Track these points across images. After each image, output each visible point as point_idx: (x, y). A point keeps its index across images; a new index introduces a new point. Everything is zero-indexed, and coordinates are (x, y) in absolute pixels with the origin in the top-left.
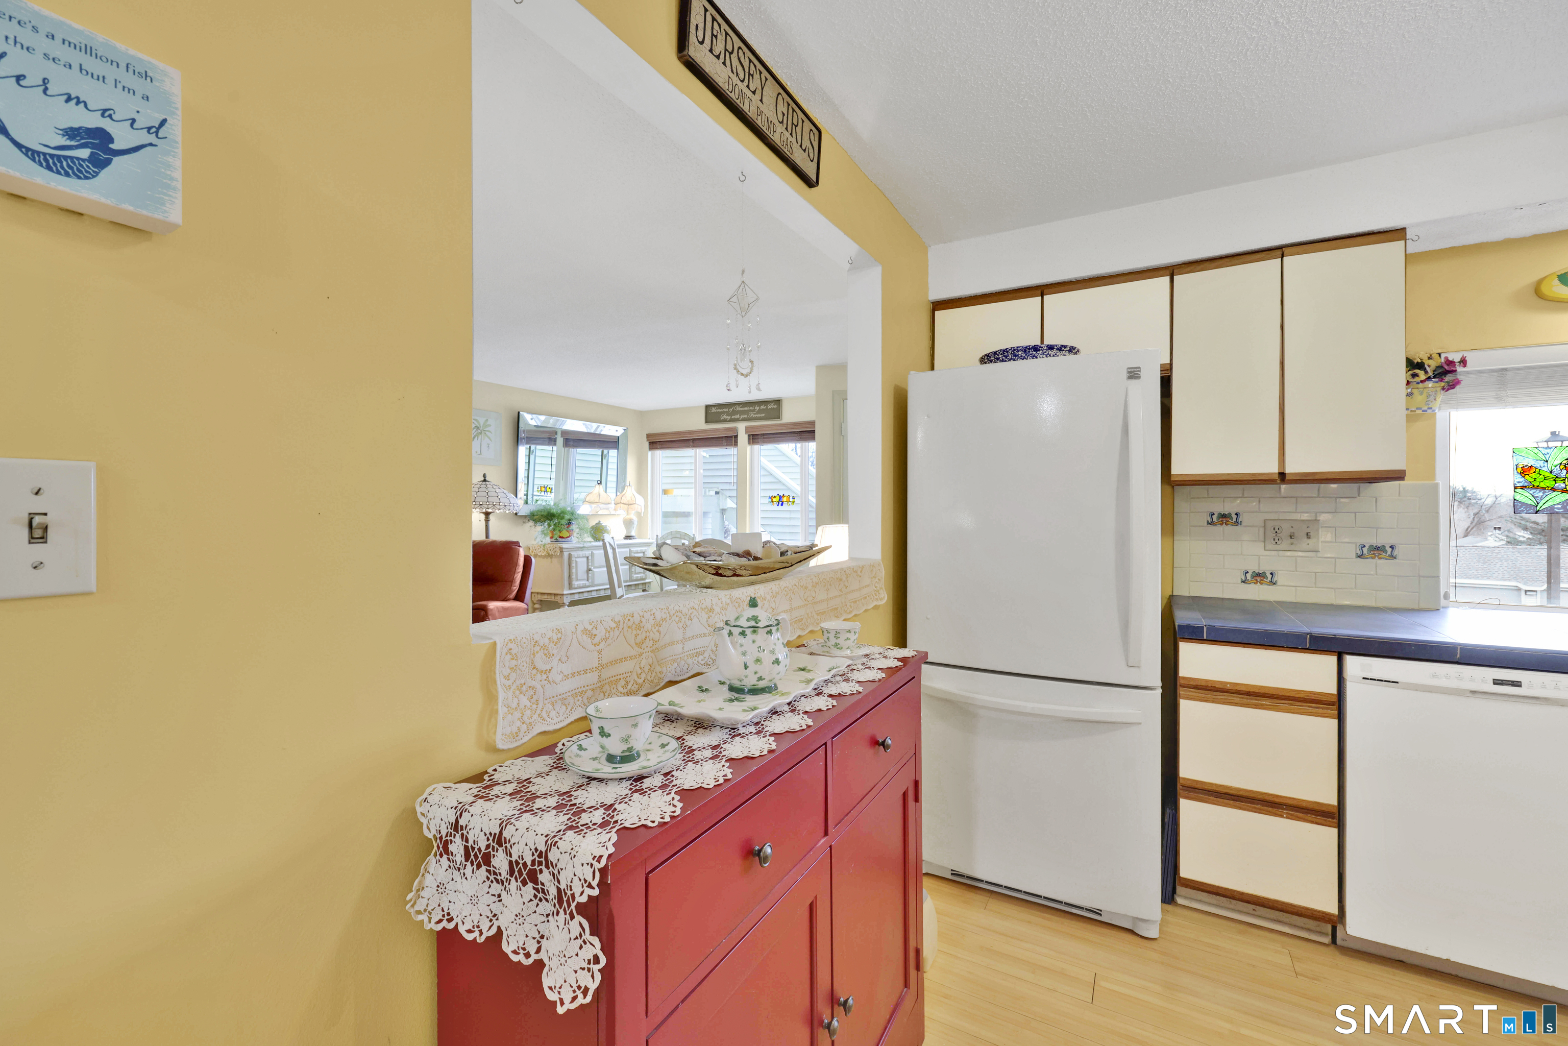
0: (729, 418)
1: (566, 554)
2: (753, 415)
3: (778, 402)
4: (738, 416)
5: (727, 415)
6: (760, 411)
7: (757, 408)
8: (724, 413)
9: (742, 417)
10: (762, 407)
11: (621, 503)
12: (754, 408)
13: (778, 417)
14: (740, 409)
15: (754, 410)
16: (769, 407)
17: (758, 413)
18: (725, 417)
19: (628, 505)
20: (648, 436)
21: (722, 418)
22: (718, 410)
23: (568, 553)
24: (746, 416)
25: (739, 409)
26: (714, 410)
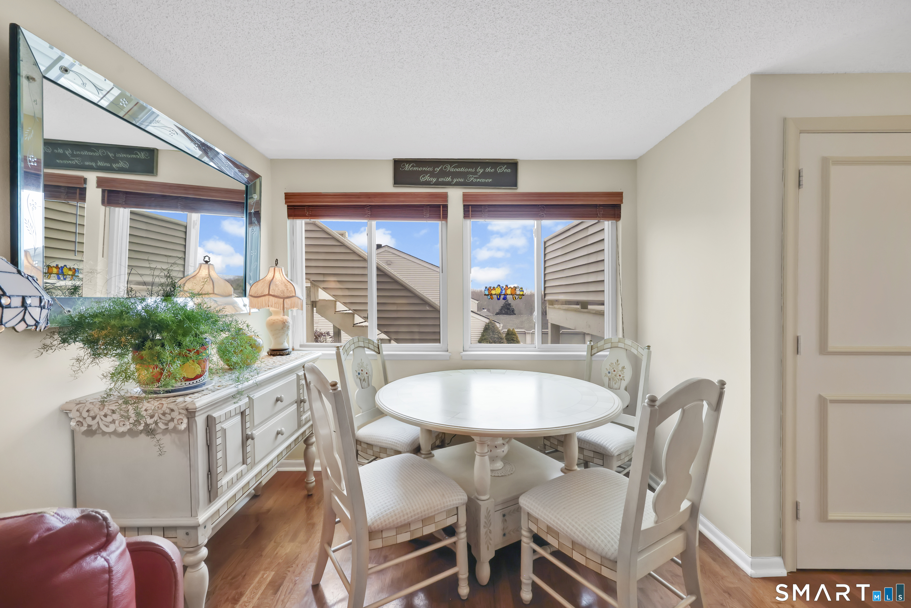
0: (434, 180)
1: (200, 421)
2: (472, 179)
3: (513, 165)
4: (449, 179)
5: (430, 177)
6: (485, 175)
7: (480, 171)
8: (426, 173)
9: (455, 181)
10: (488, 170)
11: (269, 294)
12: (476, 170)
13: (515, 184)
14: (452, 170)
15: (476, 173)
16: (499, 171)
17: (480, 177)
18: (427, 178)
19: (284, 298)
20: (288, 196)
21: (422, 179)
22: (415, 169)
23: (204, 416)
24: (462, 180)
25: (449, 169)
26: (407, 167)
